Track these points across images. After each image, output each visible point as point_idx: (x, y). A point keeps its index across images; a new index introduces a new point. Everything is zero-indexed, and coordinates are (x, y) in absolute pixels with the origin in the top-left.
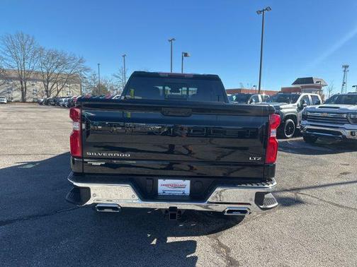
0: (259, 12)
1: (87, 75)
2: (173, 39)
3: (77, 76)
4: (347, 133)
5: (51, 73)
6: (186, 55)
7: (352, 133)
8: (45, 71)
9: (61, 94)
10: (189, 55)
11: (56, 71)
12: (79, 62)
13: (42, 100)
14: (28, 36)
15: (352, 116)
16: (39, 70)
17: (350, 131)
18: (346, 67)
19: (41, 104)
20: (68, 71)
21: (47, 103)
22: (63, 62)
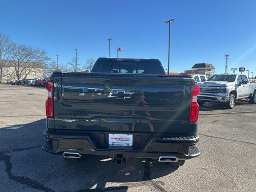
0: (167, 22)
1: (49, 62)
2: (111, 39)
3: (41, 64)
4: (220, 99)
5: (21, 62)
6: (119, 49)
7: (223, 99)
8: (16, 60)
9: (28, 77)
10: (122, 49)
11: (25, 60)
12: (42, 53)
13: (14, 81)
14: (4, 35)
15: (223, 88)
16: (12, 59)
17: (221, 97)
18: (227, 56)
19: (13, 84)
20: (34, 60)
21: (18, 83)
22: (31, 54)
